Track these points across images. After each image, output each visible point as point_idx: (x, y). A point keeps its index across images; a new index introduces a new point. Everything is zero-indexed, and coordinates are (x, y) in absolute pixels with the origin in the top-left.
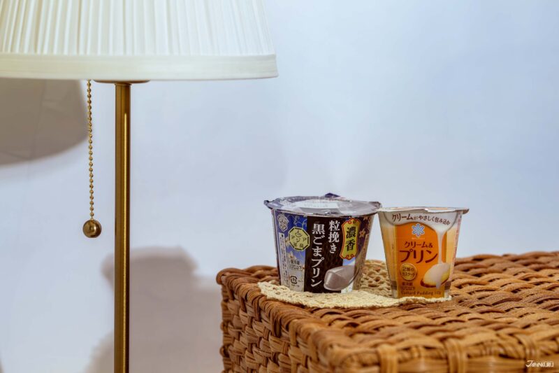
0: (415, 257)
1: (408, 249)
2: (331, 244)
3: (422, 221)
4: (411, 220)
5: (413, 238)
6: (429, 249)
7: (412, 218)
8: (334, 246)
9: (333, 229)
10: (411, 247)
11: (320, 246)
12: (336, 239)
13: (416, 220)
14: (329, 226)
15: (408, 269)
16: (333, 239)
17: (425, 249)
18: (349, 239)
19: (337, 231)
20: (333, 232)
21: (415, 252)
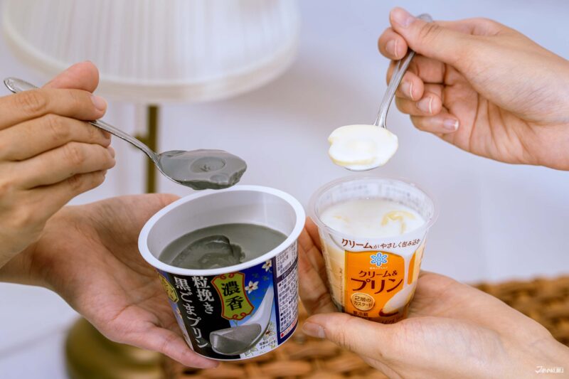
0: (373, 287)
1: (364, 279)
2: (204, 303)
3: (385, 249)
4: (370, 249)
5: (371, 268)
6: (392, 277)
7: (371, 247)
8: (208, 305)
9: (200, 286)
10: (367, 277)
11: (191, 304)
12: (208, 297)
13: (377, 249)
14: (194, 282)
15: (363, 299)
16: (204, 298)
17: (386, 279)
18: (229, 297)
19: (206, 289)
20: (201, 290)
21: (373, 282)
